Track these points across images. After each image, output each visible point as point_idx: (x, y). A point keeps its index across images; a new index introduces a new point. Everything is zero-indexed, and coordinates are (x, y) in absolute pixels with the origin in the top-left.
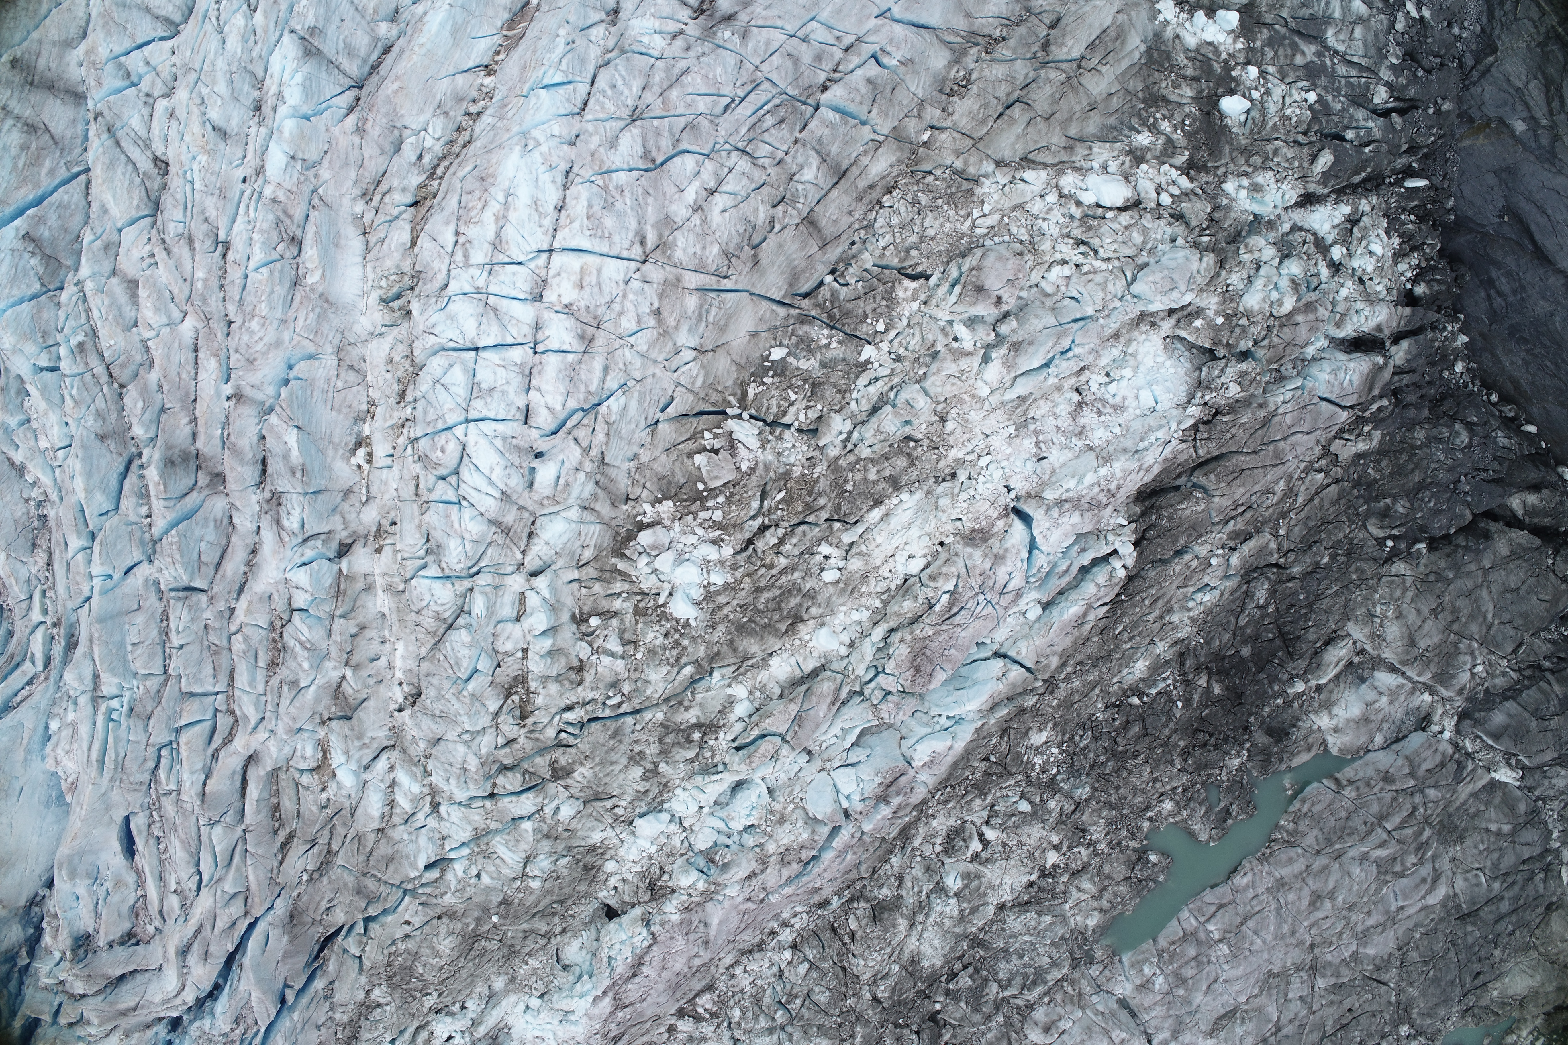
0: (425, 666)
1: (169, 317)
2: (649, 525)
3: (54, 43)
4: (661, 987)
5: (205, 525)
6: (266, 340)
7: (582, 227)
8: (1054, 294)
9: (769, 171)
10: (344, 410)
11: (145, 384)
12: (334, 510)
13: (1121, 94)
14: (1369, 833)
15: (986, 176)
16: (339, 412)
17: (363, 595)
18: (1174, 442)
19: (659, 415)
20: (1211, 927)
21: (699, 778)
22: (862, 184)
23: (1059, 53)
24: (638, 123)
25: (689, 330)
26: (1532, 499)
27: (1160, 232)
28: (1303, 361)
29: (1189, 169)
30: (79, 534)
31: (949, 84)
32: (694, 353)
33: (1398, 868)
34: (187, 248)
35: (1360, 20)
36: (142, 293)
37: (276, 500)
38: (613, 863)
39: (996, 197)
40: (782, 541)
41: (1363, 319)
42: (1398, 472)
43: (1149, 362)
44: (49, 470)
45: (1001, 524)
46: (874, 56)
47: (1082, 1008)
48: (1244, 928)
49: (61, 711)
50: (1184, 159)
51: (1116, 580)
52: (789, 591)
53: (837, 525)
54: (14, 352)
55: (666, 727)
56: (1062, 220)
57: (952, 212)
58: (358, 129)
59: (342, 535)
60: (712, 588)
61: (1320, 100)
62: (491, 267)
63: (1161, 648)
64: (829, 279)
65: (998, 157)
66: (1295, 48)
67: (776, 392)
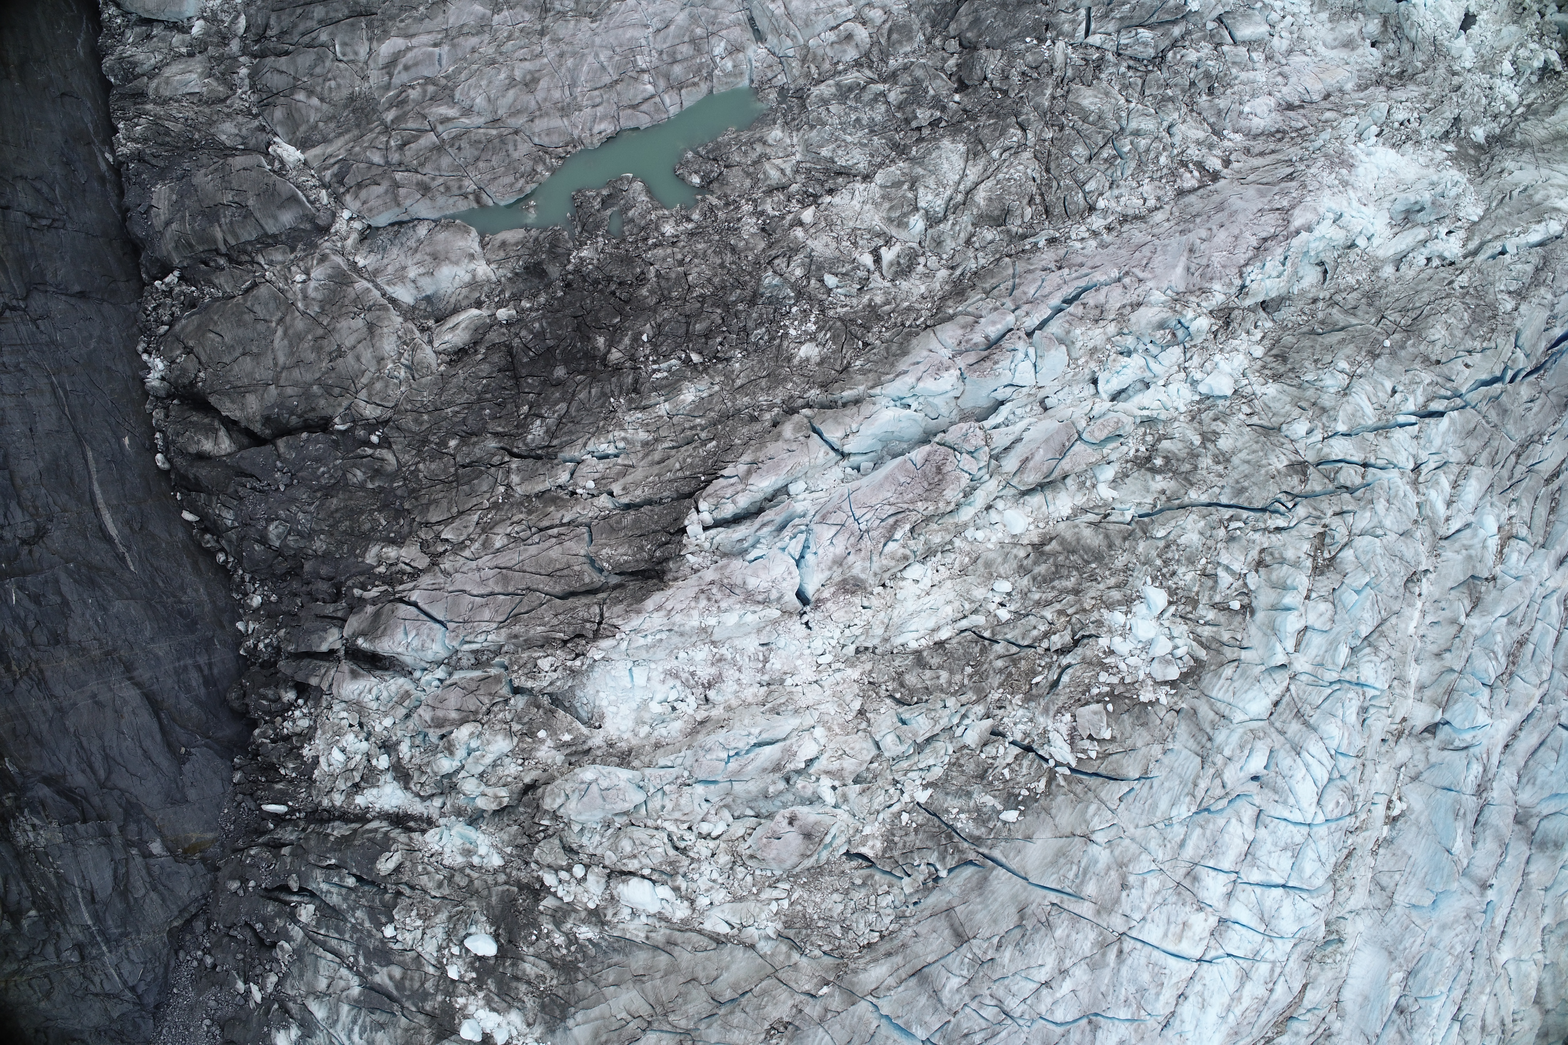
0: (1396, 607)
1: (1518, 968)
2: (1165, 683)
4: (1241, 218)
5: (1544, 784)
7: (1170, 978)
8: (723, 808)
9: (988, 992)
12: (1433, 766)
13: (603, 983)
14: (458, 137)
15: (769, 939)
16: (1404, 853)
17: (1429, 683)
18: (627, 628)
19: (1137, 788)
20: (650, 88)
21: (1163, 417)
22: (897, 960)
23: (669, 1040)
25: (1096, 862)
26: (206, 446)
27: (595, 842)
28: (448, 664)
29: (538, 891)
31: (788, 1034)
32: (1094, 837)
33: (431, 89)
34: (1487, 1023)
35: (319, 996)
37: (1481, 789)
38: (1256, 355)
39: (763, 916)
40: (1046, 635)
41: (375, 691)
42: (353, 514)
43: (625, 709)
45: (826, 594)
47: (806, 46)
48: (615, 77)
50: (545, 903)
51: (711, 500)
52: (1045, 581)
53: (987, 634)
55: (1188, 480)
56: (697, 877)
57: (810, 910)
59: (1431, 744)
60: (1124, 609)
61: (379, 926)
62: (1255, 958)
63: (662, 409)
64: (943, 874)
65: (751, 953)
66: (399, 985)
67: (1019, 779)
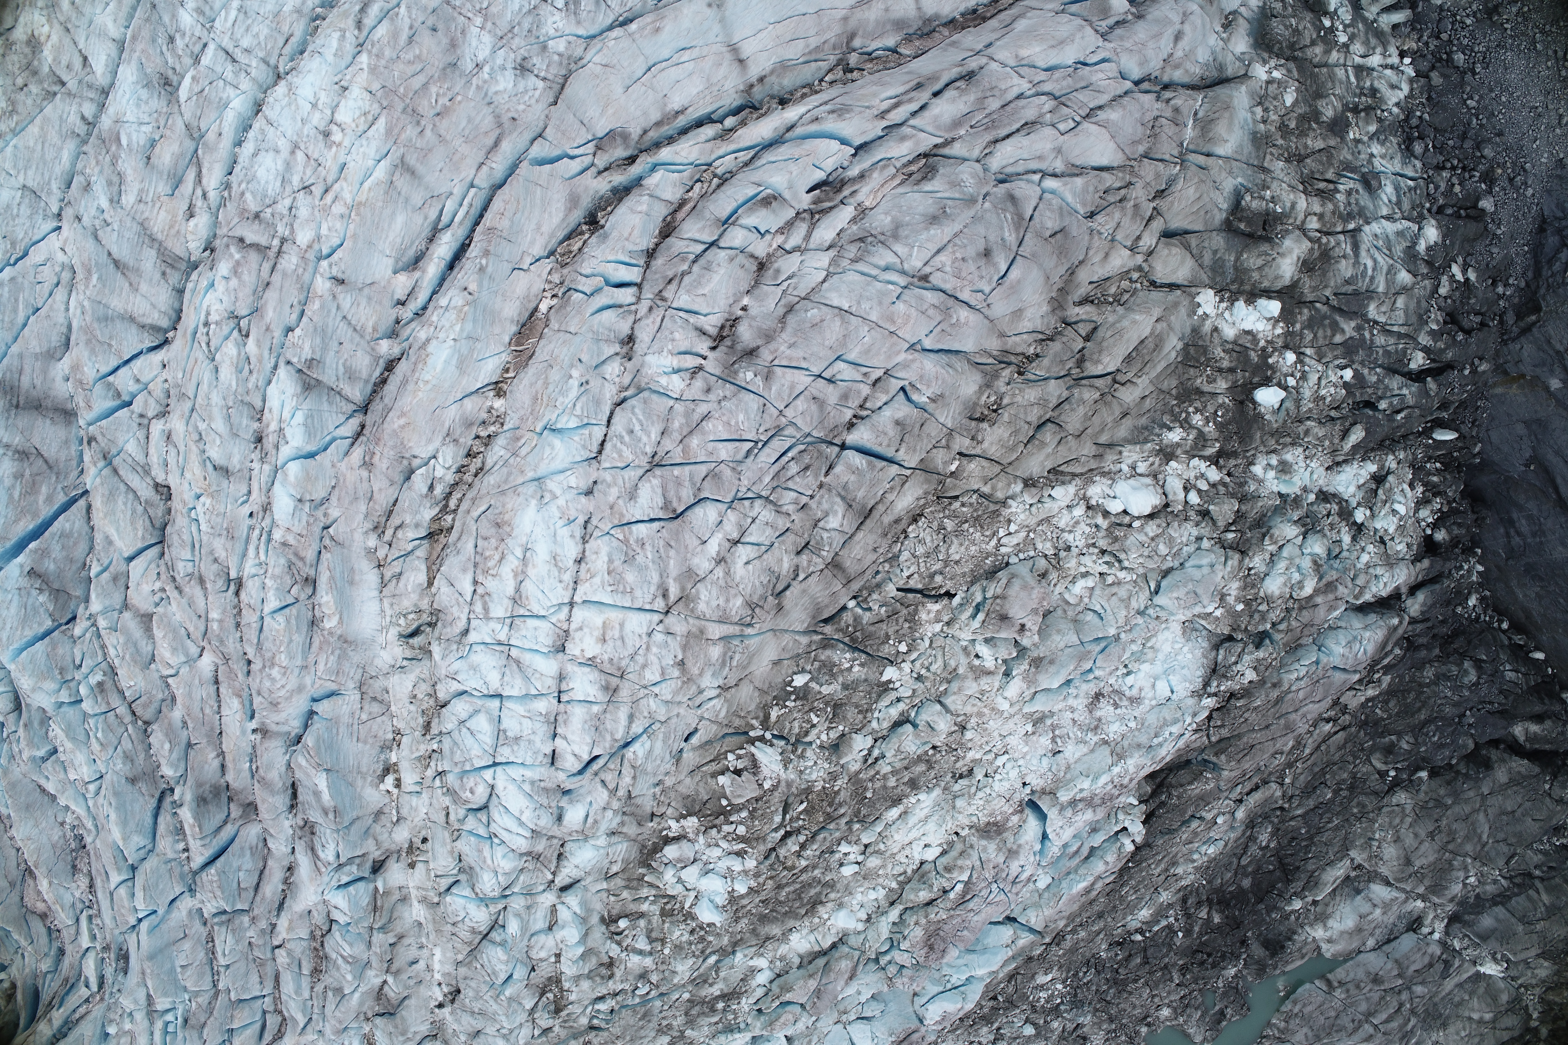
0: (462, 971)
1: (187, 654)
2: (675, 839)
3: (36, 356)
5: (242, 855)
6: (288, 687)
7: (603, 582)
8: (1078, 605)
9: (793, 517)
10: (370, 741)
11: (170, 724)
12: (367, 834)
13: (1154, 395)
15: (1012, 497)
16: (365, 742)
17: (399, 906)
18: (1188, 734)
19: (683, 744)
21: (723, 1037)
22: (887, 519)
23: (1093, 369)
24: (658, 471)
25: (713, 674)
26: (1534, 728)
27: (1186, 534)
29: (1219, 458)
30: (119, 870)
31: (979, 410)
32: (718, 691)
34: (199, 588)
35: (1404, 290)
36: (158, 633)
37: (308, 829)
39: (1022, 516)
40: (803, 846)
41: (1381, 585)
42: (1406, 711)
43: (1167, 648)
44: (81, 800)
45: (1015, 819)
46: (902, 389)
49: (117, 1017)
50: (1214, 450)
51: (1125, 854)
52: (810, 885)
53: (856, 826)
54: (34, 690)
55: (692, 1003)
56: (1088, 530)
57: (978, 534)
58: (365, 463)
59: (377, 854)
60: (736, 894)
61: (1356, 375)
62: (512, 620)
63: (1165, 897)
64: (852, 604)
65: (1026, 475)
66: (1336, 328)
67: (799, 715)
